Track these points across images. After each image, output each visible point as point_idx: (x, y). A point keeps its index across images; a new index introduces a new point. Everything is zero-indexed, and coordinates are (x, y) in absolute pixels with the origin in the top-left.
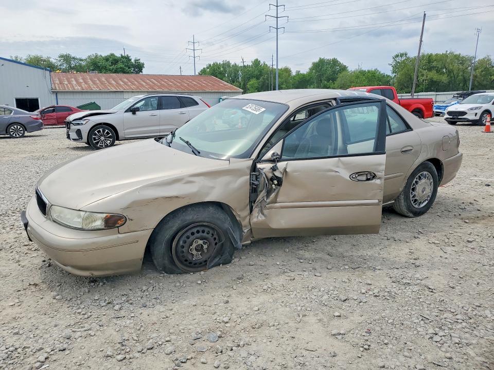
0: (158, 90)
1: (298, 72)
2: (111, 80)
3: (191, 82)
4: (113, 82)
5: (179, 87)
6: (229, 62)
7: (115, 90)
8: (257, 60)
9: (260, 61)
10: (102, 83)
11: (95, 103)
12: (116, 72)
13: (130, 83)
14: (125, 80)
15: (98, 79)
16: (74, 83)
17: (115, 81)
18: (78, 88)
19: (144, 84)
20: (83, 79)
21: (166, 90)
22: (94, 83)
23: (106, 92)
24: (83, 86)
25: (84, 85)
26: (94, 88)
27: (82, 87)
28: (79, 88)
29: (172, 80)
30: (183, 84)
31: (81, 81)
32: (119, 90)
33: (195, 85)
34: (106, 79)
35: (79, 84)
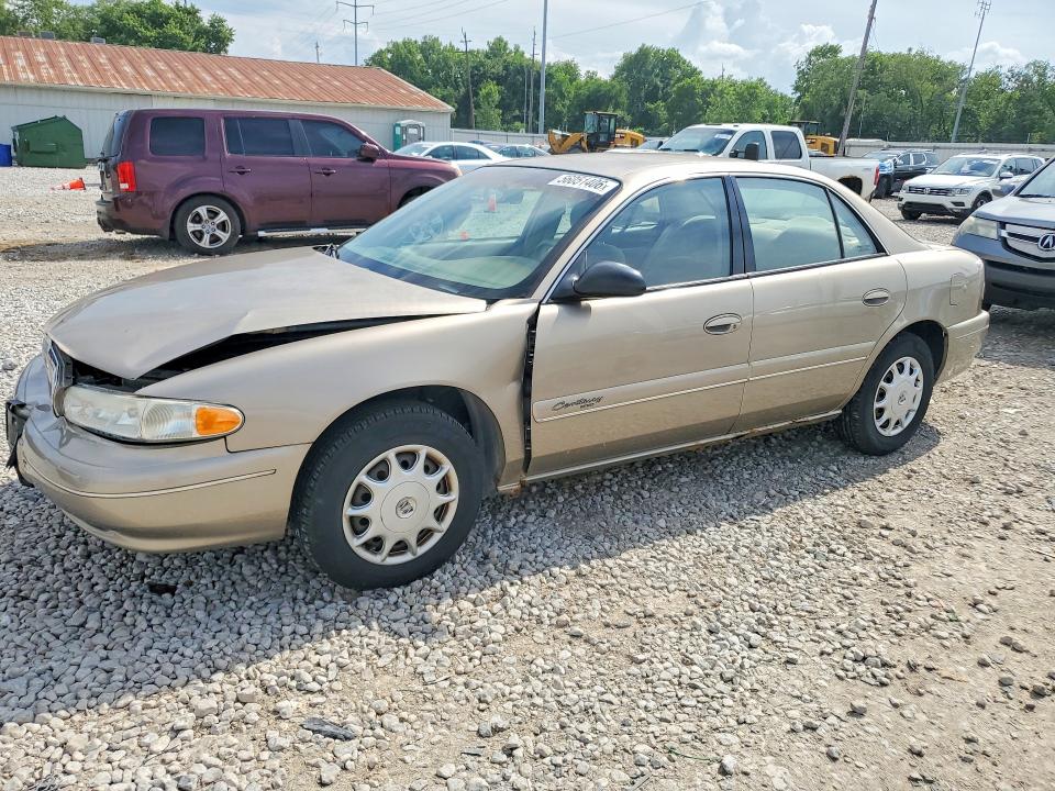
0: (242, 96)
1: (591, 76)
2: (123, 61)
3: (326, 81)
4: (128, 69)
5: (296, 92)
6: (436, 39)
7: (127, 88)
8: (500, 40)
9: (506, 44)
10: (96, 67)
11: (64, 118)
12: (162, 45)
13: (170, 75)
14: (161, 66)
15: (89, 57)
16: (21, 62)
17: (134, 67)
18: (28, 77)
19: (208, 79)
20: (47, 54)
21: (261, 98)
22: (75, 66)
23: (103, 93)
24: (44, 72)
25: (47, 72)
26: (73, 79)
27: (40, 76)
28: (31, 77)
29: (282, 74)
30: (306, 83)
31: (41, 58)
32: (138, 89)
33: (336, 87)
34: (109, 59)
35: (32, 64)
